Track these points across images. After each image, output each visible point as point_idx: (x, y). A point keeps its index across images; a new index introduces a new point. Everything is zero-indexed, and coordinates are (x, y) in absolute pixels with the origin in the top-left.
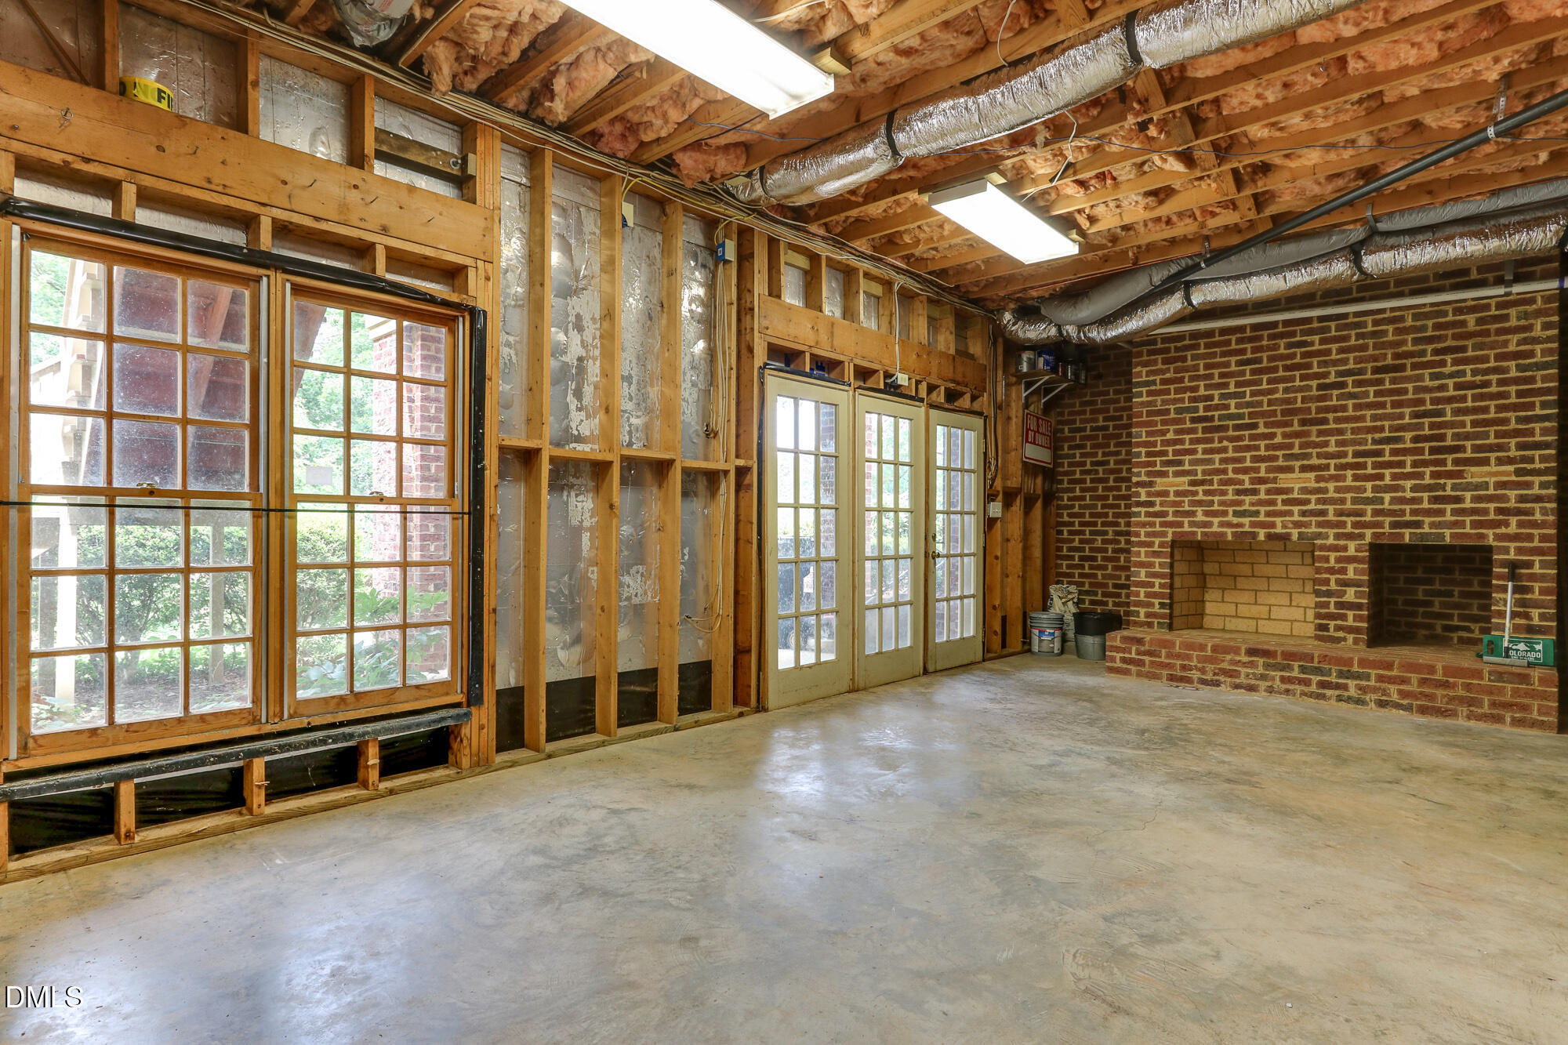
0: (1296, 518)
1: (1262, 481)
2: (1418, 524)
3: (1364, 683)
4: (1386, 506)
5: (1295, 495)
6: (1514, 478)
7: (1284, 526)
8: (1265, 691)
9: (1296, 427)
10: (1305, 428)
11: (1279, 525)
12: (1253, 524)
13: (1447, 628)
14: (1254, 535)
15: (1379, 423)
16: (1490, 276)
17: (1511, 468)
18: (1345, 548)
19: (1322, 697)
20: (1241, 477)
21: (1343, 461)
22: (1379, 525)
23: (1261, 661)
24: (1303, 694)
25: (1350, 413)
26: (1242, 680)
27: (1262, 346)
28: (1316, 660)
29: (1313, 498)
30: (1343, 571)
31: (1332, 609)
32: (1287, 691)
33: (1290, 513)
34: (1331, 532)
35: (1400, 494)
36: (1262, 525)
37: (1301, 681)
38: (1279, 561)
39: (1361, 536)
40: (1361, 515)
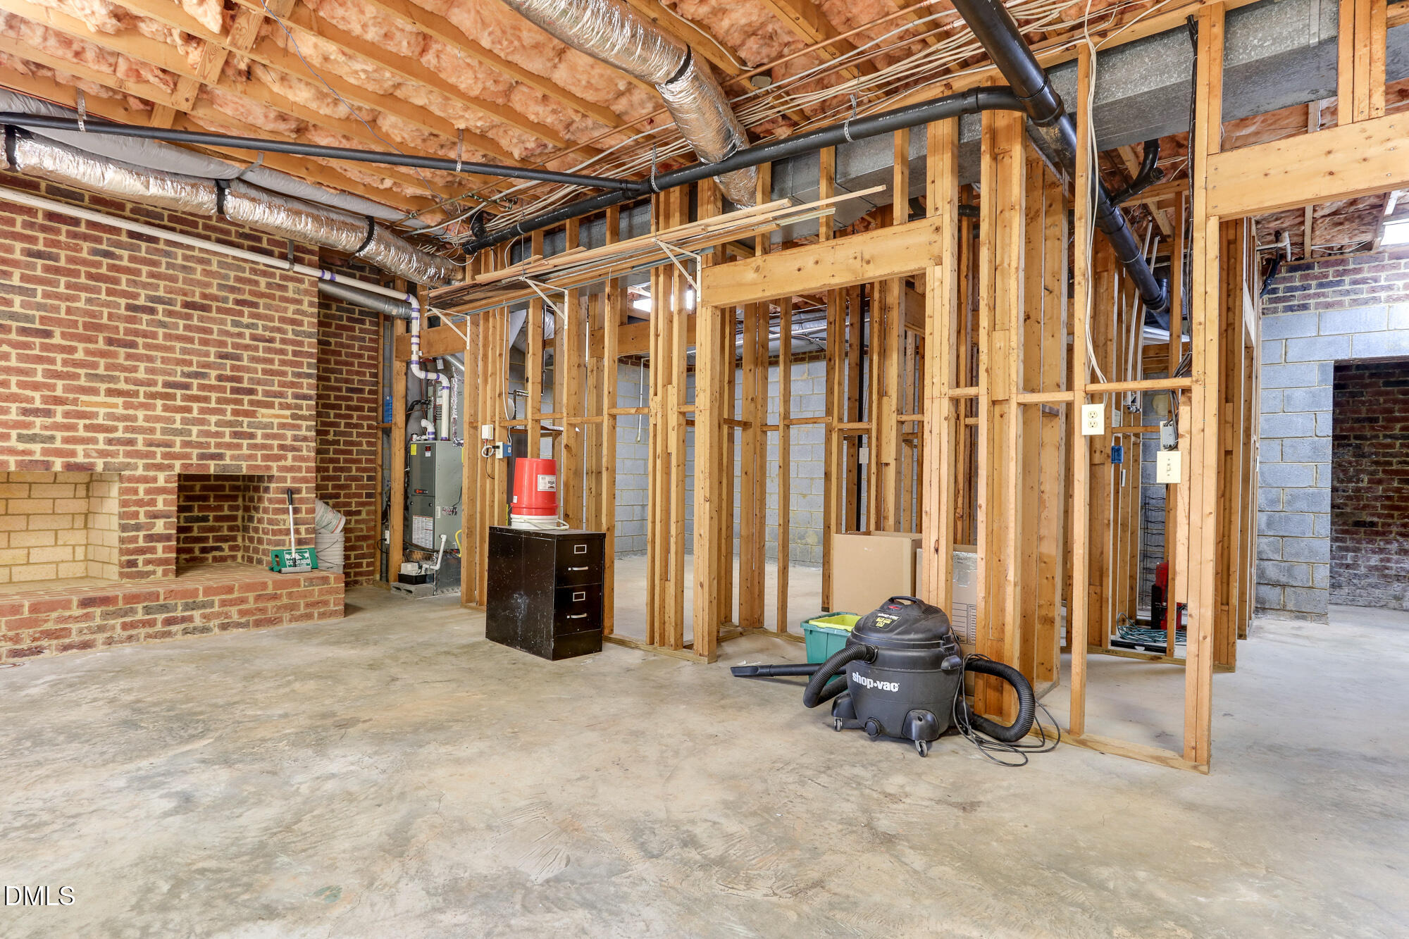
0: (101, 446)
1: (58, 401)
2: (220, 457)
3: (208, 611)
4: (194, 438)
5: (100, 421)
6: (290, 421)
7: (87, 455)
8: (104, 643)
9: (101, 345)
10: (112, 348)
11: (81, 453)
12: (45, 452)
13: (204, 550)
14: (47, 465)
15: (187, 357)
16: (277, 250)
17: (288, 413)
18: (155, 480)
19: (168, 634)
20: (29, 393)
21: (153, 389)
22: (187, 456)
23: (97, 611)
24: (149, 636)
25: (160, 341)
26: (74, 638)
27: (59, 242)
28: (162, 597)
29: (121, 425)
30: (153, 502)
31: (141, 543)
32: (130, 638)
33: (94, 441)
34: (141, 463)
35: (206, 428)
36: (59, 453)
37: (145, 624)
38: (45, 495)
39: (171, 467)
40: (170, 446)
